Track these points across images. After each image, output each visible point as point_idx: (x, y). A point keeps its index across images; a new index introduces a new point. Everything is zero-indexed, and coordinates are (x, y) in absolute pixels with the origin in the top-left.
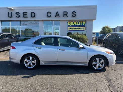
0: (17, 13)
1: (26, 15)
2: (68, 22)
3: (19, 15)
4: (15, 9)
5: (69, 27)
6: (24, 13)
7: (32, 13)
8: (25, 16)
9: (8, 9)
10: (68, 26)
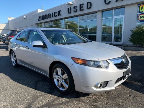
0: (75, 8)
1: (83, 7)
2: (139, 7)
3: (76, 9)
4: (74, 3)
5: (140, 14)
6: (80, 5)
7: (88, 3)
8: (82, 9)
9: (67, 4)
10: (140, 12)
